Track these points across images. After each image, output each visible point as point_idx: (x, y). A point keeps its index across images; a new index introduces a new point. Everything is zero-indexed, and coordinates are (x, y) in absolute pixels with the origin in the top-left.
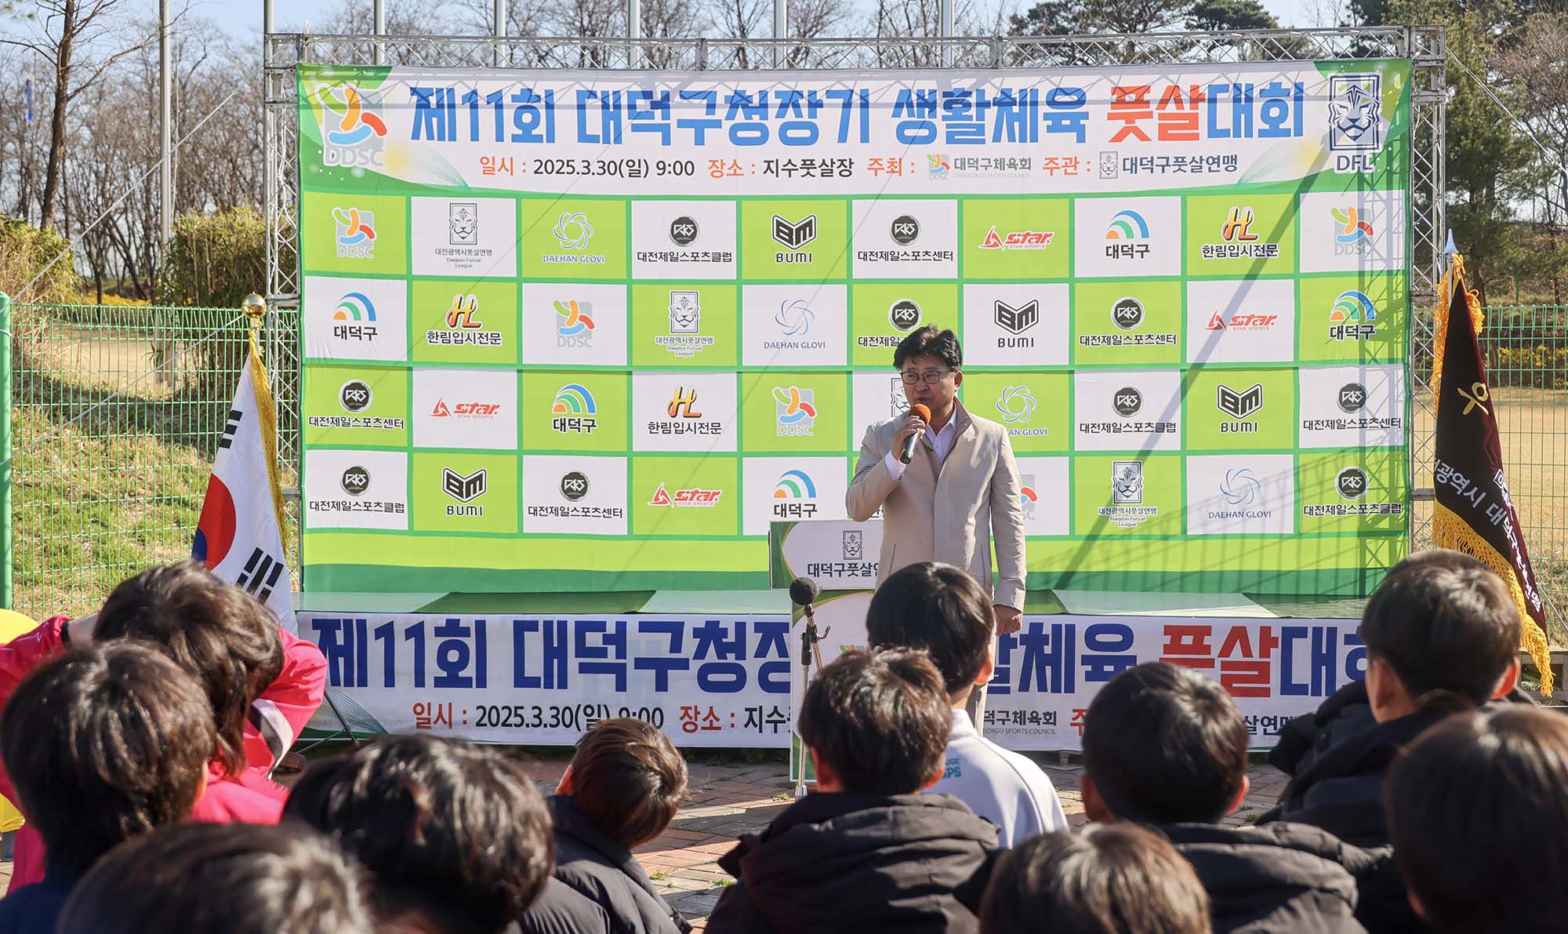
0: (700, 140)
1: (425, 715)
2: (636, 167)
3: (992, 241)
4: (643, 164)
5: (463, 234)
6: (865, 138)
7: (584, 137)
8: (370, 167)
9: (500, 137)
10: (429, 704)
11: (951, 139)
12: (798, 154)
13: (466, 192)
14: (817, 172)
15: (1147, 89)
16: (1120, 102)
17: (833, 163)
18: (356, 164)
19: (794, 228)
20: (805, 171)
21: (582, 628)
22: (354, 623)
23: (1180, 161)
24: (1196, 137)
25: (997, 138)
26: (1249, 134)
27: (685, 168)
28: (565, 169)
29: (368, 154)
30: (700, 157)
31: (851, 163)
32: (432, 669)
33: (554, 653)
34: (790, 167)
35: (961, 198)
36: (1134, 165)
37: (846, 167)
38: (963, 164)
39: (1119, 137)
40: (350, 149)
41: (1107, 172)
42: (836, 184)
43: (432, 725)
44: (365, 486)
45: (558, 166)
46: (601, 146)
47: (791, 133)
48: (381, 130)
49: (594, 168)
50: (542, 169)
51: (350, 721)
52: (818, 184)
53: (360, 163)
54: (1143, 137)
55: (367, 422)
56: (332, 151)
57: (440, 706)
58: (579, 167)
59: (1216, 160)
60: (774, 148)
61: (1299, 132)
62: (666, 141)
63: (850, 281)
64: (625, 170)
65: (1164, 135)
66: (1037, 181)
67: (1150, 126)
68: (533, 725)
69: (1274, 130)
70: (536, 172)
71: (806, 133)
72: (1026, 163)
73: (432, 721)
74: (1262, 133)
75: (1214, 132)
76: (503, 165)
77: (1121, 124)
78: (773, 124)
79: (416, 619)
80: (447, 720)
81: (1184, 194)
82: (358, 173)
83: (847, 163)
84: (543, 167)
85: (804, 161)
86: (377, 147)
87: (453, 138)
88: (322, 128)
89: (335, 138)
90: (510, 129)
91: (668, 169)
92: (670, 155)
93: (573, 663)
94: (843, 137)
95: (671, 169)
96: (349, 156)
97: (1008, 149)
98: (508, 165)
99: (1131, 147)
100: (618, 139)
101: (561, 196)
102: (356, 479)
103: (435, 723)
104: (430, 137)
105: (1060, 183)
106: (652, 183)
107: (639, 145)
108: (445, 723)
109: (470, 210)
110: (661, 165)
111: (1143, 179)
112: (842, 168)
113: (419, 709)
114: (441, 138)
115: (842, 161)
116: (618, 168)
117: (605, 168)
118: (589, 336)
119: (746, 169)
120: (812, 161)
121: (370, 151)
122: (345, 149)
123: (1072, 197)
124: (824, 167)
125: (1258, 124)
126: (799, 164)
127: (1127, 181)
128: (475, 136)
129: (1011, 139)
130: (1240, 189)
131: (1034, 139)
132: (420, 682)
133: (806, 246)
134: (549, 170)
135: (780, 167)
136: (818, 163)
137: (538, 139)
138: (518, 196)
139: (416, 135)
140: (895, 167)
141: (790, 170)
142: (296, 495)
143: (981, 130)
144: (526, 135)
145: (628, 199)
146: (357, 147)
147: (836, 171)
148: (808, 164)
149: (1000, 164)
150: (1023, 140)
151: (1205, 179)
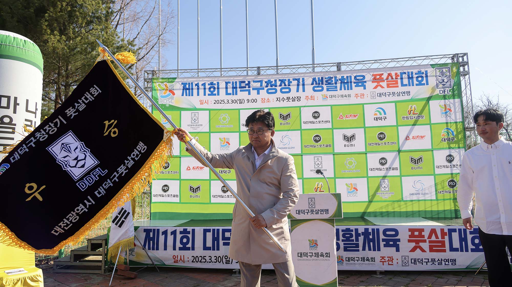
0: (258, 93)
1: (176, 259)
2: (241, 101)
3: (341, 117)
4: (243, 100)
5: (195, 120)
6: (304, 91)
7: (227, 94)
8: (171, 104)
9: (205, 95)
10: (177, 256)
11: (328, 90)
12: (285, 96)
13: (196, 109)
14: (291, 100)
15: (382, 74)
16: (375, 79)
17: (295, 98)
18: (167, 103)
19: (285, 116)
20: (288, 100)
21: (224, 231)
22: (156, 230)
23: (394, 93)
24: (398, 87)
25: (341, 89)
26: (413, 85)
27: (255, 101)
28: (222, 102)
29: (170, 100)
30: (259, 97)
31: (300, 98)
32: (178, 245)
33: (215, 239)
34: (283, 99)
35: (331, 106)
36: (380, 95)
37: (299, 99)
38: (331, 97)
39: (376, 88)
40: (166, 99)
41: (373, 97)
42: (296, 103)
43: (179, 262)
44: (168, 190)
45: (220, 101)
46: (232, 96)
47: (283, 90)
48: (174, 94)
49: (230, 101)
50: (216, 103)
51: (154, 260)
52: (291, 104)
53: (168, 103)
54: (382, 87)
55: (169, 172)
56: (161, 100)
57: (181, 256)
58: (226, 101)
59: (404, 93)
60: (279, 94)
61: (427, 84)
62: (249, 94)
63: (301, 130)
64: (238, 102)
65: (388, 86)
66: (353, 100)
67: (384, 84)
68: (209, 262)
69: (420, 84)
70: (214, 103)
71: (288, 90)
72: (349, 96)
73: (179, 260)
74: (417, 85)
75: (403, 85)
76: (206, 102)
77: (376, 84)
78: (278, 88)
79: (174, 229)
80: (183, 260)
81: (396, 102)
82: (167, 105)
83: (299, 98)
84: (216, 102)
85: (287, 97)
86: (172, 98)
87: (192, 95)
88: (158, 94)
89: (162, 97)
90: (207, 92)
91: (250, 101)
92: (250, 97)
93: (221, 242)
94: (298, 91)
95: (251, 101)
96: (165, 101)
97: (344, 92)
98: (207, 102)
99: (379, 90)
100: (236, 94)
101: (220, 110)
102: (165, 188)
103: (179, 261)
104: (186, 95)
105: (359, 101)
106: (246, 105)
107: (242, 95)
108: (182, 261)
109: (197, 114)
110: (248, 100)
111: (383, 99)
112: (298, 99)
113: (174, 257)
114: (189, 95)
115: (298, 97)
116: (236, 102)
117: (233, 101)
118: (229, 147)
119: (271, 100)
120: (289, 97)
121: (171, 99)
122: (164, 99)
123: (363, 104)
124: (293, 99)
125: (415, 82)
126: (286, 98)
127: (379, 99)
128: (198, 95)
129: (345, 89)
130: (412, 100)
131: (351, 89)
132: (174, 249)
133: (288, 121)
134: (218, 103)
135: (281, 99)
136: (291, 98)
137: (215, 95)
138: (210, 110)
139: (183, 95)
140: (312, 98)
141: (283, 100)
142: (149, 193)
143: (336, 87)
144: (212, 94)
145: (239, 110)
146: (167, 99)
147: (296, 100)
148: (288, 98)
149: (342, 96)
150: (348, 89)
151: (401, 98)
